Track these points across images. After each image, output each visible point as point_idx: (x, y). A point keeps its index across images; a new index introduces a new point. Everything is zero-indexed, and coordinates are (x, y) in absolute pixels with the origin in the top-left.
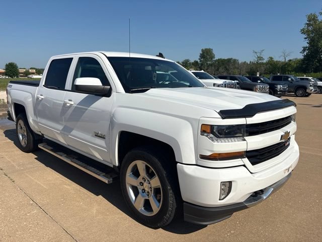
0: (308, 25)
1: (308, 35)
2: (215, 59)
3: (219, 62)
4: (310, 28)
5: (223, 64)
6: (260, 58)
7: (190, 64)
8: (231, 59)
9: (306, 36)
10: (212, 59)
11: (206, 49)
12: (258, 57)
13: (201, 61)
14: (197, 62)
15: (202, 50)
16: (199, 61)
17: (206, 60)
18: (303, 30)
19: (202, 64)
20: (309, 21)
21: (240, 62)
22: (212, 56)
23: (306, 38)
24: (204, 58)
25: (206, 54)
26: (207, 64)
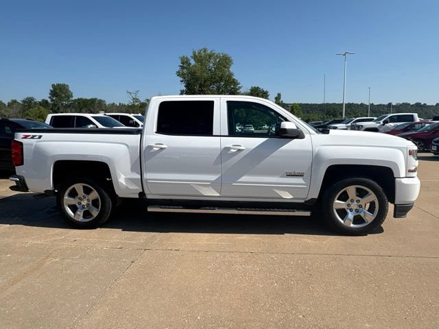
0: (182, 68)
1: (184, 78)
2: (73, 99)
3: (79, 103)
4: (185, 71)
5: (86, 106)
6: (136, 100)
7: (36, 103)
8: (96, 99)
9: (182, 79)
10: (68, 98)
11: (58, 85)
12: (134, 99)
13: (52, 100)
14: (47, 101)
15: (53, 85)
16: (49, 100)
17: (61, 99)
18: (179, 72)
19: (54, 105)
20: (183, 63)
21: (107, 104)
22: (69, 96)
23: (182, 81)
24: (56, 96)
25: (59, 92)
26: (62, 104)
